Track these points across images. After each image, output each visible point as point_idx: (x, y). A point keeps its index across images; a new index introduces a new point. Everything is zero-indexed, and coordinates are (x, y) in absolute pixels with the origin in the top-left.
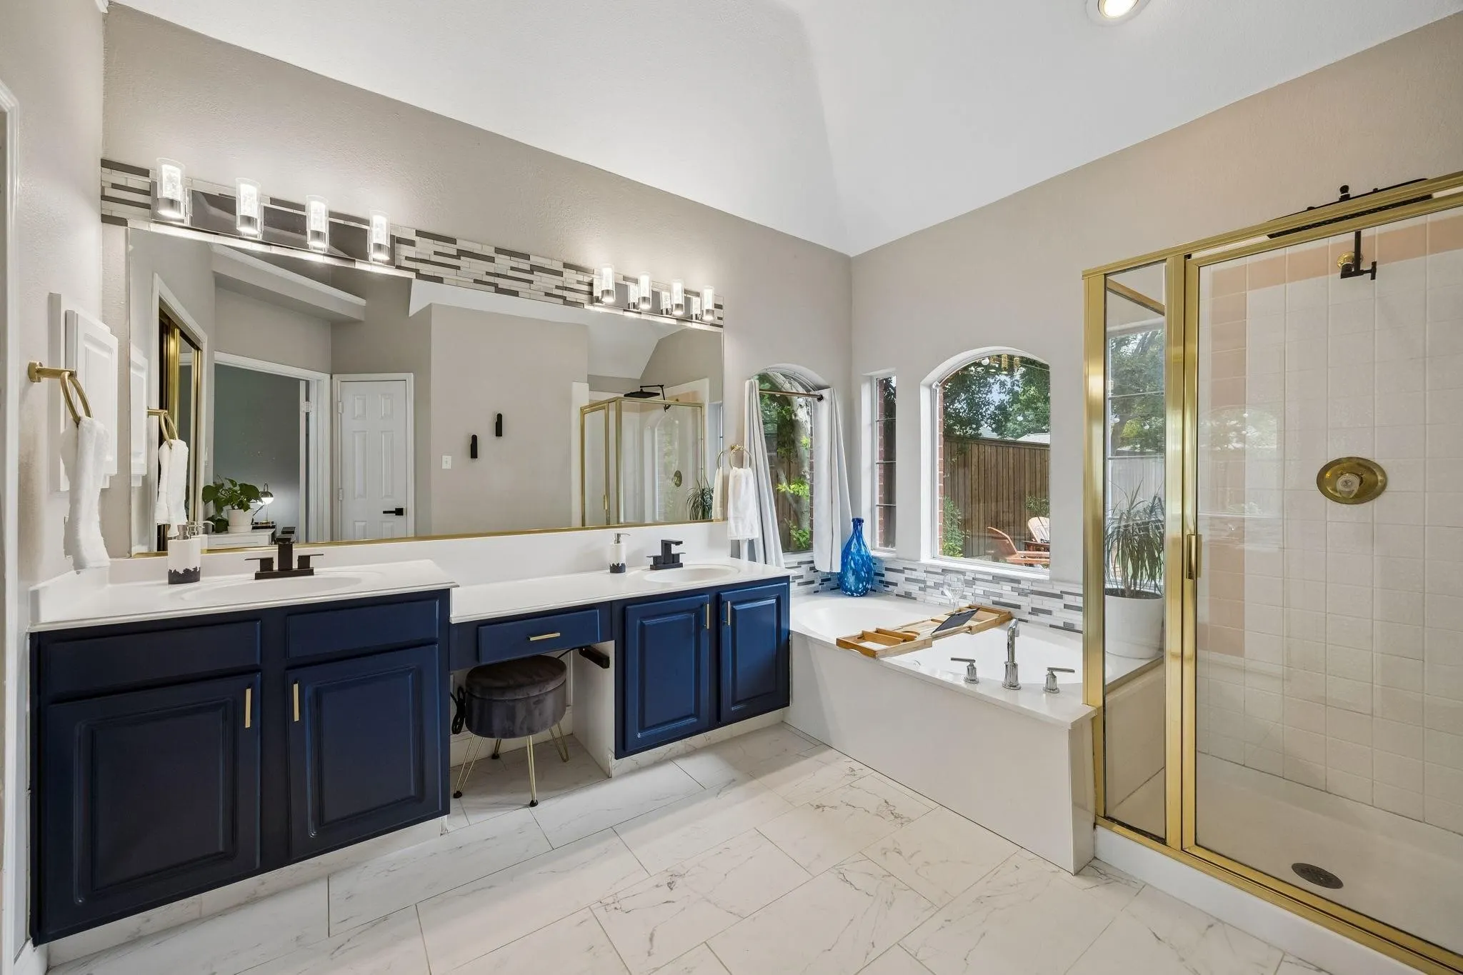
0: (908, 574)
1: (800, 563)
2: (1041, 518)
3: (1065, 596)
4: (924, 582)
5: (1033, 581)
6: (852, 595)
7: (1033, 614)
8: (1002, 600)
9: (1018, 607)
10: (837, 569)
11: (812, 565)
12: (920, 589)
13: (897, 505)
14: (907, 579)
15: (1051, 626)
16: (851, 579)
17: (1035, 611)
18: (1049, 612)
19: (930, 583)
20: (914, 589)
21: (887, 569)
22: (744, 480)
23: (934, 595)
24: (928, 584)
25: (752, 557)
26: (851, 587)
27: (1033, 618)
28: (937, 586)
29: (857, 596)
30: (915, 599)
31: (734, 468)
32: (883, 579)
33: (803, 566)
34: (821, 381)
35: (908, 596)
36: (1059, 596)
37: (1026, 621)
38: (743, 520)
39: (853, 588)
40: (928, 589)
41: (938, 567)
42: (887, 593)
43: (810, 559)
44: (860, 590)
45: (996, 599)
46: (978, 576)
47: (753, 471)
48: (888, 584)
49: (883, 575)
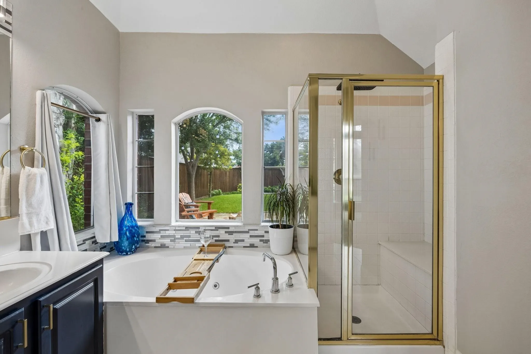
0: (163, 233)
1: (85, 240)
2: (183, 193)
3: (250, 232)
4: (174, 236)
5: (235, 226)
6: (127, 254)
7: (236, 243)
8: (220, 239)
9: (228, 241)
10: (116, 238)
11: (94, 240)
12: (171, 241)
13: (155, 192)
14: (162, 236)
15: (244, 247)
16: (126, 244)
17: (236, 241)
18: (243, 241)
19: (178, 236)
20: (167, 241)
21: (147, 232)
22: (39, 179)
23: (180, 243)
24: (177, 237)
25: (46, 247)
26: (126, 250)
27: (236, 245)
28: (182, 237)
29: (130, 254)
30: (168, 247)
31: (26, 167)
32: (145, 239)
33: (87, 242)
34: (99, 108)
35: (163, 246)
36: (247, 232)
37: (232, 247)
38: (38, 215)
39: (128, 250)
40: (177, 240)
41: (183, 226)
42: (148, 247)
43: (93, 236)
44: (133, 250)
45: (217, 239)
46: (207, 228)
47: (46, 170)
48: (148, 241)
49: (145, 236)
